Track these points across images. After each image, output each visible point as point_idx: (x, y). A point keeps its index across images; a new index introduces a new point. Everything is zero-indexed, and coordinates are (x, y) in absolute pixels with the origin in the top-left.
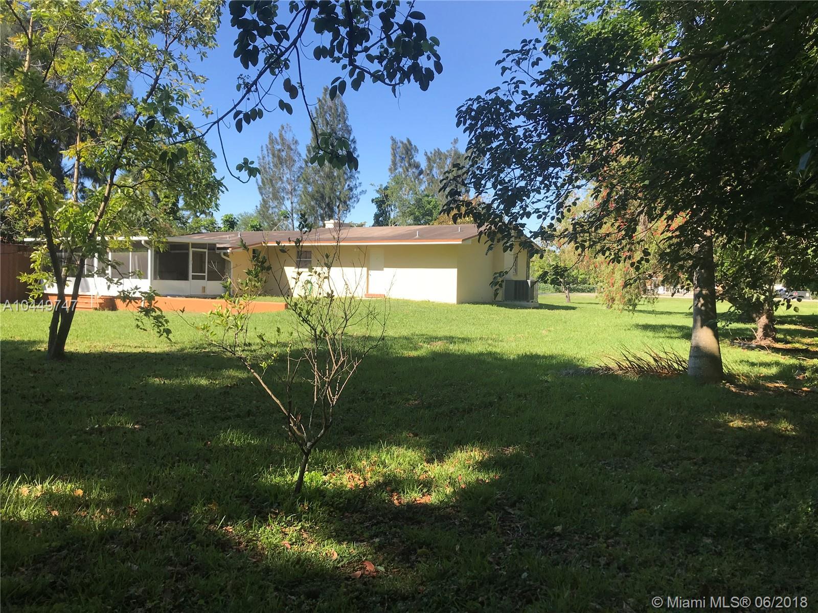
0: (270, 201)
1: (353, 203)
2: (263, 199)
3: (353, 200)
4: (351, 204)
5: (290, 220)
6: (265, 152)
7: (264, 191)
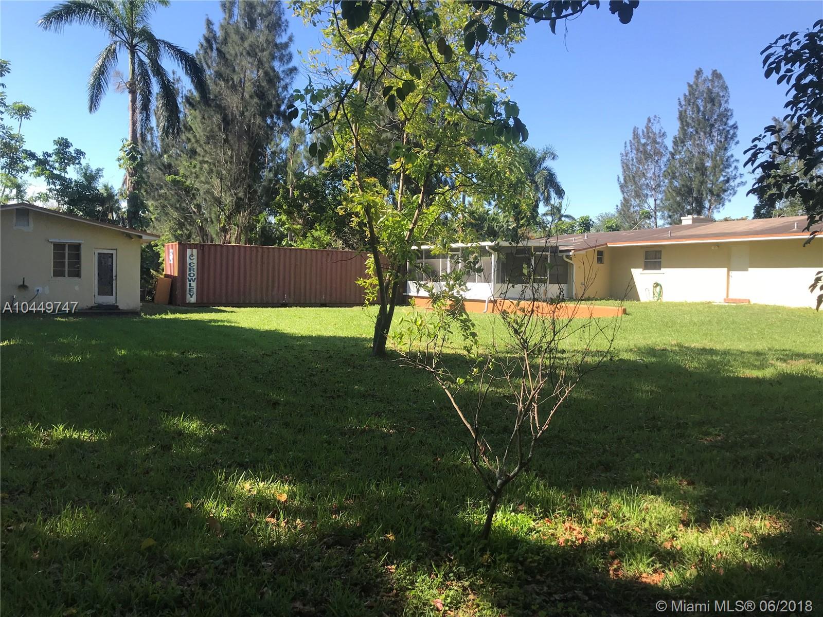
0: (632, 199)
1: (728, 196)
2: (624, 198)
3: (728, 192)
4: (726, 198)
5: (653, 219)
6: (629, 148)
7: (626, 190)
